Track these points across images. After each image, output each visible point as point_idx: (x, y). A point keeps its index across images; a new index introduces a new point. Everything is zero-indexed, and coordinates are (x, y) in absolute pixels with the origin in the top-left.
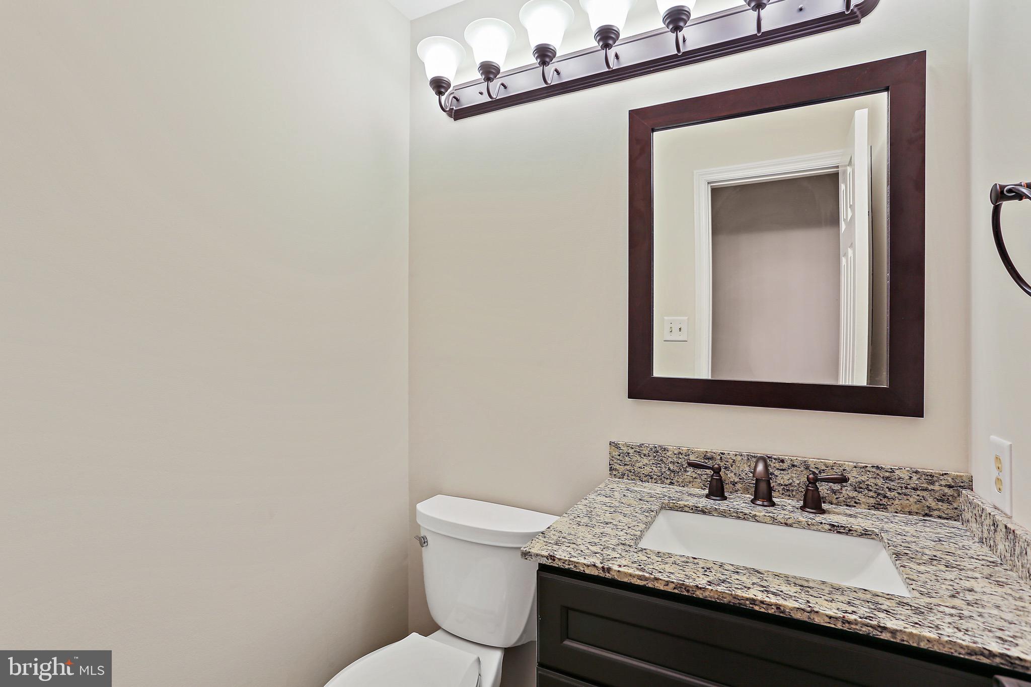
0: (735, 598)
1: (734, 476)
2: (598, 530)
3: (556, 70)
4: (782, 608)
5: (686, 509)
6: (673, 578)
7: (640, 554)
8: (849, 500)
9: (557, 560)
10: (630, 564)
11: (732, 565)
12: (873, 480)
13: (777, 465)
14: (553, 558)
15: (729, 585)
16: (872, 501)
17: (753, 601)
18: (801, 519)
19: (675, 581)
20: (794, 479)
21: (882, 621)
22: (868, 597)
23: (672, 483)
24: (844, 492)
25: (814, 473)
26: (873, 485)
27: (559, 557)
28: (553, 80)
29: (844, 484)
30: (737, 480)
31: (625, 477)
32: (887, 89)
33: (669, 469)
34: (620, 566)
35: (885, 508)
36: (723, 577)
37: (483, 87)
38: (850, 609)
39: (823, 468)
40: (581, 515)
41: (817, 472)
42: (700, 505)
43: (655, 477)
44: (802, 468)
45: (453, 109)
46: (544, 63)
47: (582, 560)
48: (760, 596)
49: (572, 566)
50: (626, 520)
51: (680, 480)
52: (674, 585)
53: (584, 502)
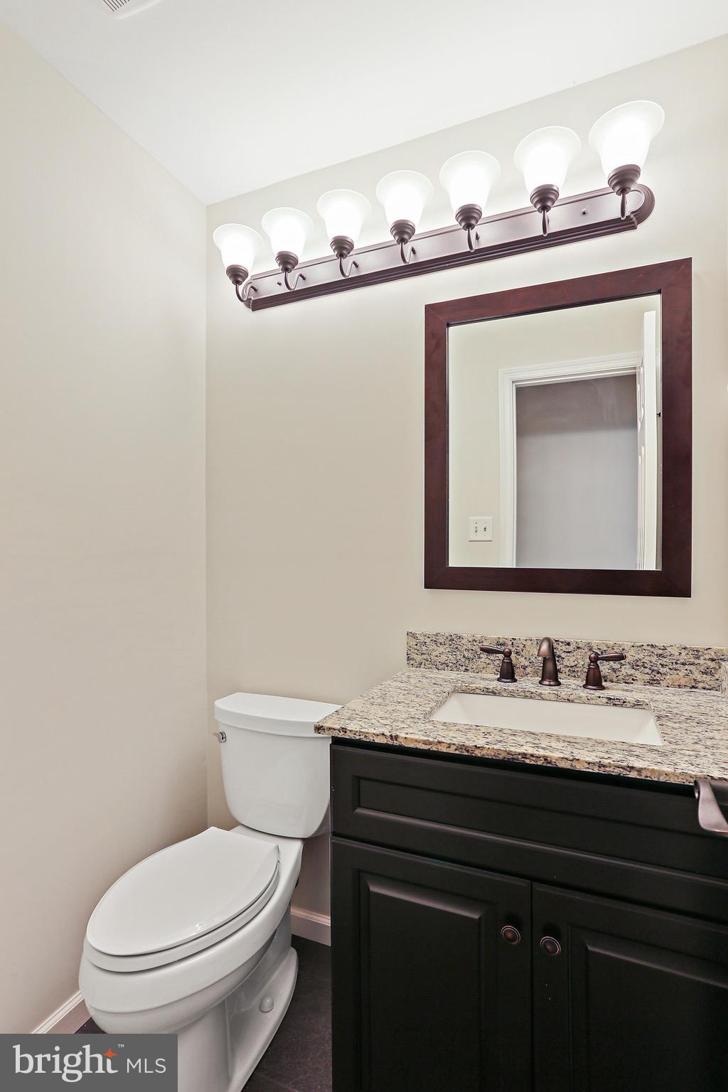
0: (508, 754)
1: (524, 660)
2: (390, 708)
3: (354, 263)
4: (549, 759)
5: (478, 691)
6: (455, 741)
7: (427, 724)
8: (627, 678)
9: (348, 732)
10: (416, 732)
11: (511, 730)
12: (648, 658)
13: (564, 648)
14: (344, 730)
15: (504, 744)
16: (648, 677)
17: (524, 755)
18: (582, 694)
19: (456, 743)
20: (579, 661)
21: (631, 762)
22: (625, 747)
23: (466, 670)
24: (623, 670)
25: (596, 653)
26: (648, 662)
27: (350, 729)
28: (351, 273)
29: (622, 661)
30: (527, 664)
31: (423, 666)
32: (659, 292)
33: (464, 656)
34: (407, 734)
35: (658, 682)
36: (501, 739)
37: (281, 278)
38: (606, 756)
39: (606, 649)
40: (376, 697)
41: (600, 653)
42: (491, 687)
43: (451, 664)
44: (586, 650)
45: (250, 299)
46: (341, 255)
47: (372, 731)
48: (530, 751)
49: (362, 737)
50: (418, 700)
51: (474, 667)
52: (455, 747)
53: (380, 687)
